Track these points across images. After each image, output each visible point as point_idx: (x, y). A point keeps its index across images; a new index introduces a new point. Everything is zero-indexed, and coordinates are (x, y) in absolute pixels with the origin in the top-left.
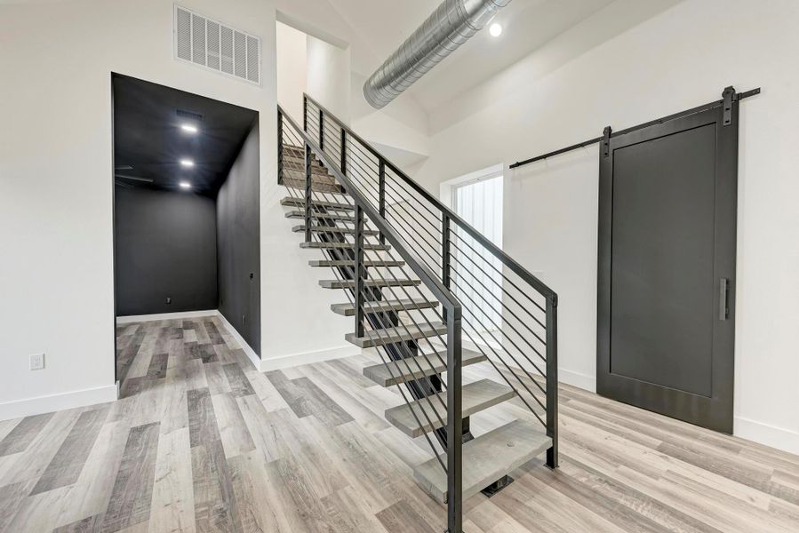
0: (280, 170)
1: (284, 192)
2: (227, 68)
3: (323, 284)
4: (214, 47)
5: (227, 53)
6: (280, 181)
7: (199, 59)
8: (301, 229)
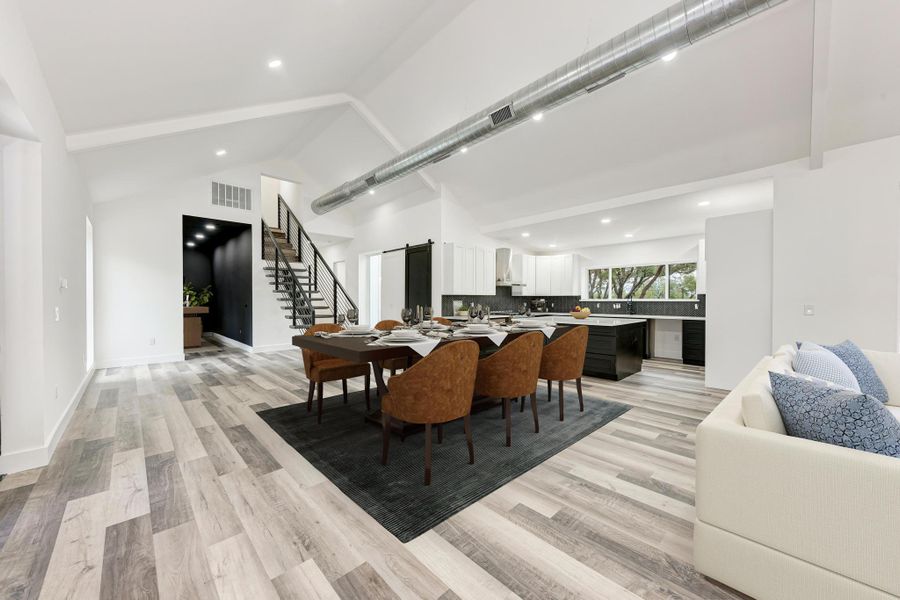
0: (263, 247)
1: (265, 264)
2: (236, 205)
3: (282, 308)
4: (229, 197)
5: (236, 198)
6: (263, 258)
7: (222, 202)
8: (271, 283)
